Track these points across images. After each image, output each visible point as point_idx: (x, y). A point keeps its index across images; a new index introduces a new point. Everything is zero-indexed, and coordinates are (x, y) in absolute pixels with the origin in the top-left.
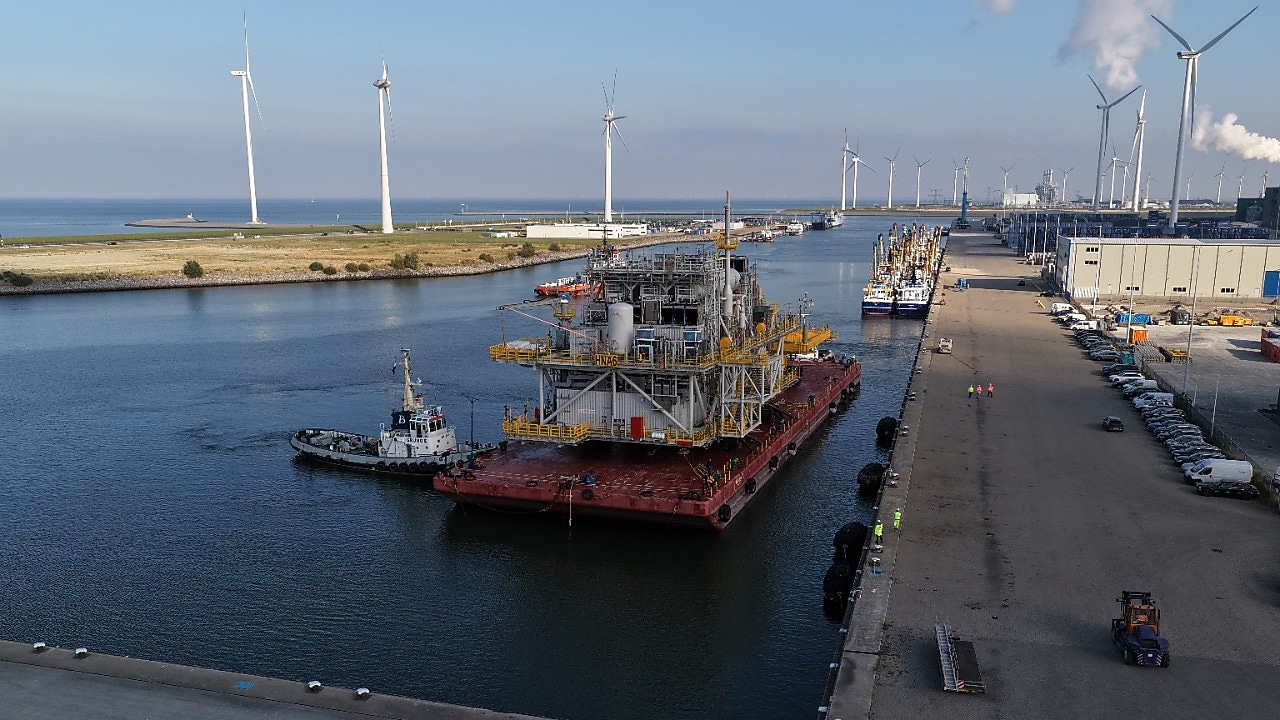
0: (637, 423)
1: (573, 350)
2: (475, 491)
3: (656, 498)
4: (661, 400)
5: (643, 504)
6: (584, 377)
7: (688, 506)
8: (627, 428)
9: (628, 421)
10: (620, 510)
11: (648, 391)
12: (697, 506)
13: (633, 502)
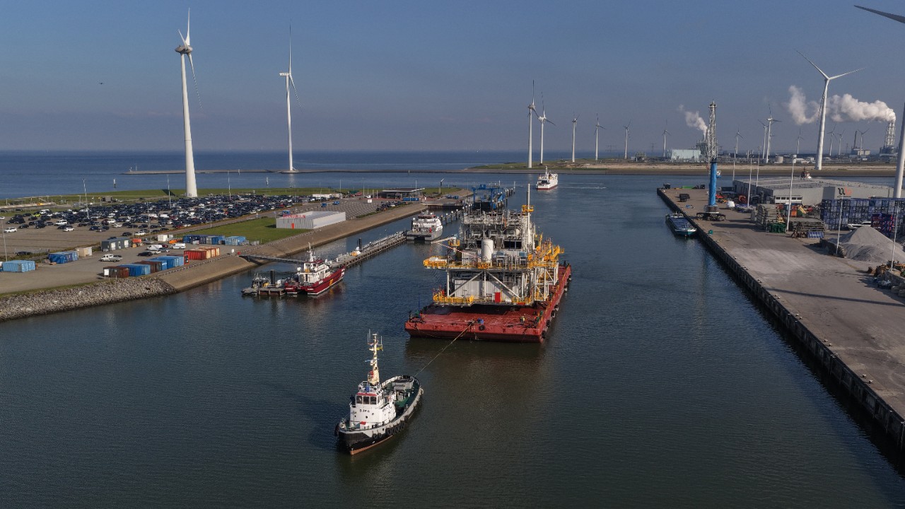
0: (498, 295)
1: (463, 262)
2: (426, 328)
3: (516, 328)
4: (508, 284)
5: (509, 331)
6: (467, 274)
7: (530, 331)
8: (493, 298)
9: (494, 294)
10: (499, 334)
11: (501, 280)
12: (535, 331)
13: (504, 330)
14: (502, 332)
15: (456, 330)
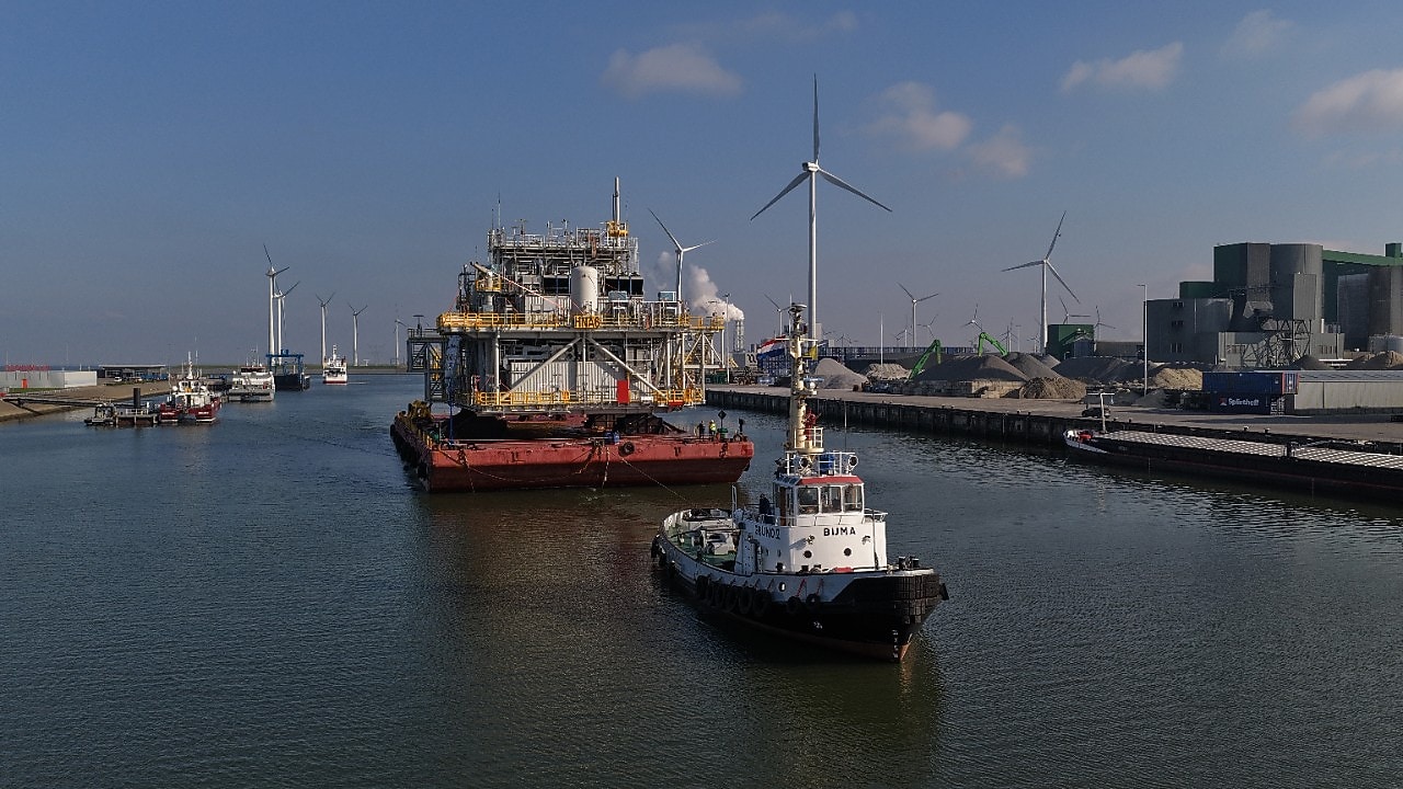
0: (623, 388)
5: (689, 452)
6: (538, 348)
7: (735, 448)
8: (612, 396)
10: (662, 463)
12: (744, 448)
13: (678, 451)
14: (673, 456)
15: (566, 459)
